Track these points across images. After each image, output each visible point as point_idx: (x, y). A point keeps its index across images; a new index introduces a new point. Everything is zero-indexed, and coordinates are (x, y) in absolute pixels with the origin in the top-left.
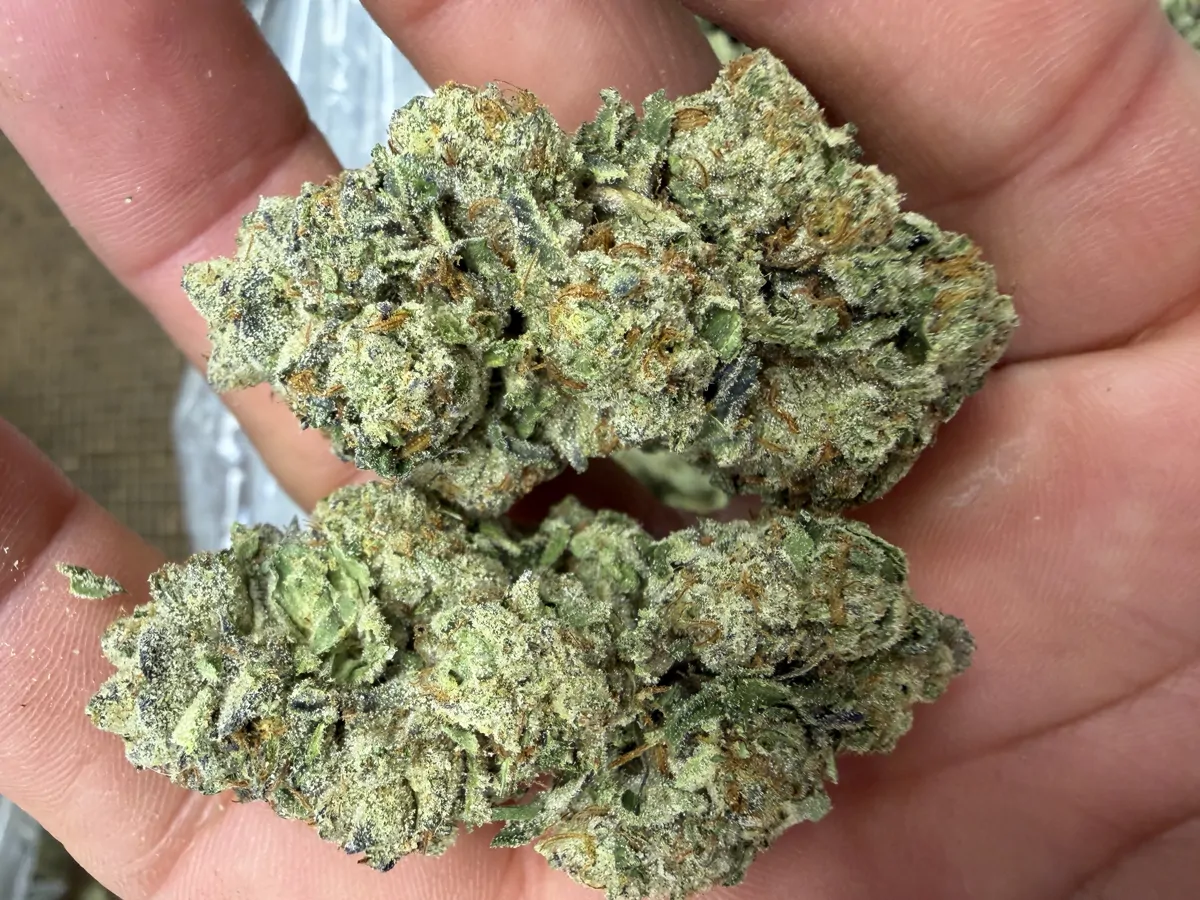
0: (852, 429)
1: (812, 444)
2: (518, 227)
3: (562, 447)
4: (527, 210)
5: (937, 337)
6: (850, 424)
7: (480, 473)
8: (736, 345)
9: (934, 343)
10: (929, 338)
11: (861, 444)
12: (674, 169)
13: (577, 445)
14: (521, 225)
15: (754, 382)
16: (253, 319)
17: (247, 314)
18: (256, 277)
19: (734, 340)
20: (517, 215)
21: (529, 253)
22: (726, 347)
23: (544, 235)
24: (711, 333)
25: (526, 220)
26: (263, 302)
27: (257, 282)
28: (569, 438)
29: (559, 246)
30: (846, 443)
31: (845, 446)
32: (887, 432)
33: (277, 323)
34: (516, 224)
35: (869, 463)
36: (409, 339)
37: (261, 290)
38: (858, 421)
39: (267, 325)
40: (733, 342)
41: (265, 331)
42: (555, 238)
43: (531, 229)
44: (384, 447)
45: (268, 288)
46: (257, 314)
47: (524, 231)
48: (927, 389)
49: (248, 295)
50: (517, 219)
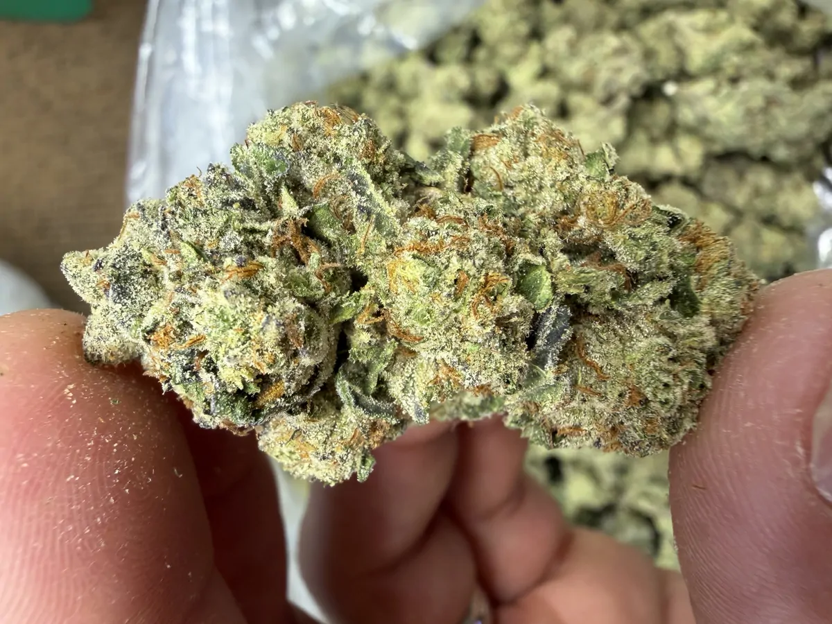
0: (651, 373)
1: (620, 388)
2: (356, 199)
3: (404, 402)
4: (364, 185)
5: (703, 293)
6: (648, 369)
7: (331, 431)
8: (547, 297)
9: (702, 299)
10: (698, 294)
11: (661, 387)
12: (476, 174)
13: (417, 400)
14: (359, 196)
15: (567, 328)
16: (121, 287)
17: (116, 282)
18: (127, 252)
19: (545, 292)
20: (355, 189)
21: (366, 220)
22: (539, 300)
23: (379, 205)
24: (524, 288)
25: (362, 194)
26: (131, 274)
27: (128, 257)
28: (409, 395)
29: (393, 214)
30: (648, 386)
31: (648, 389)
32: (680, 375)
33: (144, 292)
34: (354, 196)
35: (671, 404)
36: (262, 288)
37: (130, 263)
38: (655, 366)
39: (134, 294)
40: (544, 295)
41: (132, 299)
42: (387, 206)
43: (367, 200)
44: (239, 393)
45: (137, 262)
46: (125, 283)
47: (361, 202)
48: (704, 338)
49: (118, 266)
50: (355, 192)
